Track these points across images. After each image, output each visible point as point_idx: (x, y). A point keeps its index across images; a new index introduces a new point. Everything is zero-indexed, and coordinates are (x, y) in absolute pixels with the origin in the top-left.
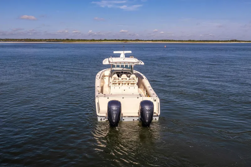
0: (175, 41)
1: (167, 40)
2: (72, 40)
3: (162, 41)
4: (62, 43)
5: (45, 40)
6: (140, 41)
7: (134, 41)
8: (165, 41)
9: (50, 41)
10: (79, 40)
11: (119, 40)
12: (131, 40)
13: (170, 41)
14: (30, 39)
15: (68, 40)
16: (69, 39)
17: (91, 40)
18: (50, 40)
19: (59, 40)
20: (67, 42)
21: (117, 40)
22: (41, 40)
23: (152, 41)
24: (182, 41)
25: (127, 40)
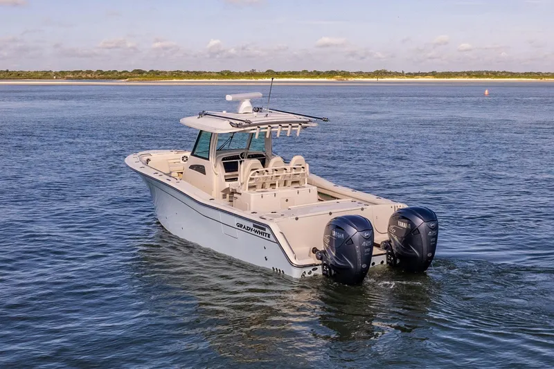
0: (513, 75)
1: (487, 72)
2: (156, 74)
3: (469, 74)
4: (122, 82)
5: (62, 74)
6: (393, 77)
7: (369, 75)
8: (479, 74)
9: (80, 78)
10: (178, 74)
11: (318, 74)
12: (360, 74)
13: (495, 74)
14: (7, 71)
15: (140, 72)
16: (144, 72)
17: (222, 74)
18: (77, 75)
19: (109, 72)
20: (139, 81)
21: (311, 73)
22: (46, 75)
23: (434, 74)
24: (539, 75)
25: (346, 74)
